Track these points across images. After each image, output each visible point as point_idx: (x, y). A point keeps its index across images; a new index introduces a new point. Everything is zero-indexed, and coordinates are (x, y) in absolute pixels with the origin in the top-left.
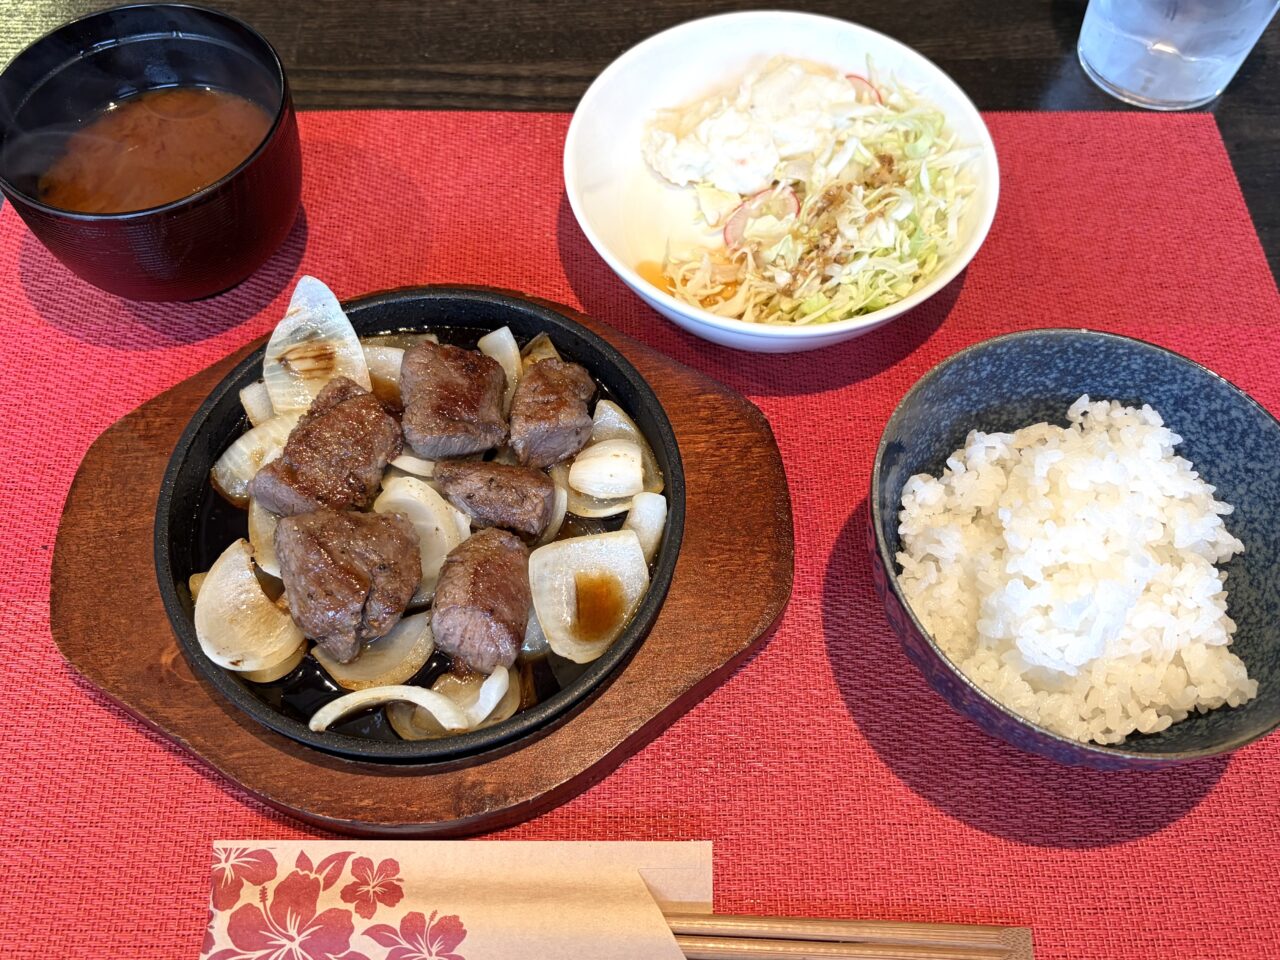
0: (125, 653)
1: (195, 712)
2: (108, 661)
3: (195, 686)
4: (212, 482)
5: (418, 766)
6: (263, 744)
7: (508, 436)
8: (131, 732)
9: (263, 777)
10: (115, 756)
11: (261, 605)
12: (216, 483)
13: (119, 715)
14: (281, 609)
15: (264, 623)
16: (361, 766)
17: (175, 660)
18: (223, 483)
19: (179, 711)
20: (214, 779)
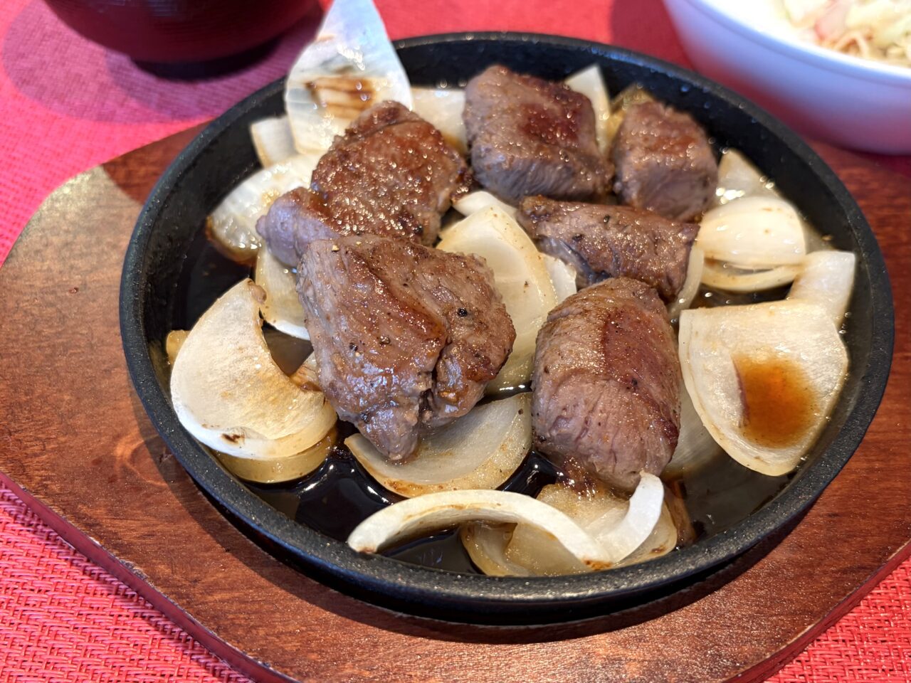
0: (63, 439)
1: (159, 528)
2: (36, 449)
3: (161, 490)
4: (207, 233)
5: (514, 627)
6: (263, 581)
7: (615, 178)
8: (63, 565)
9: (262, 632)
10: (35, 597)
11: (270, 379)
12: (213, 234)
13: (48, 539)
14: (299, 386)
15: (273, 402)
16: (420, 623)
17: (135, 452)
18: (222, 233)
19: (134, 524)
20: (179, 640)
